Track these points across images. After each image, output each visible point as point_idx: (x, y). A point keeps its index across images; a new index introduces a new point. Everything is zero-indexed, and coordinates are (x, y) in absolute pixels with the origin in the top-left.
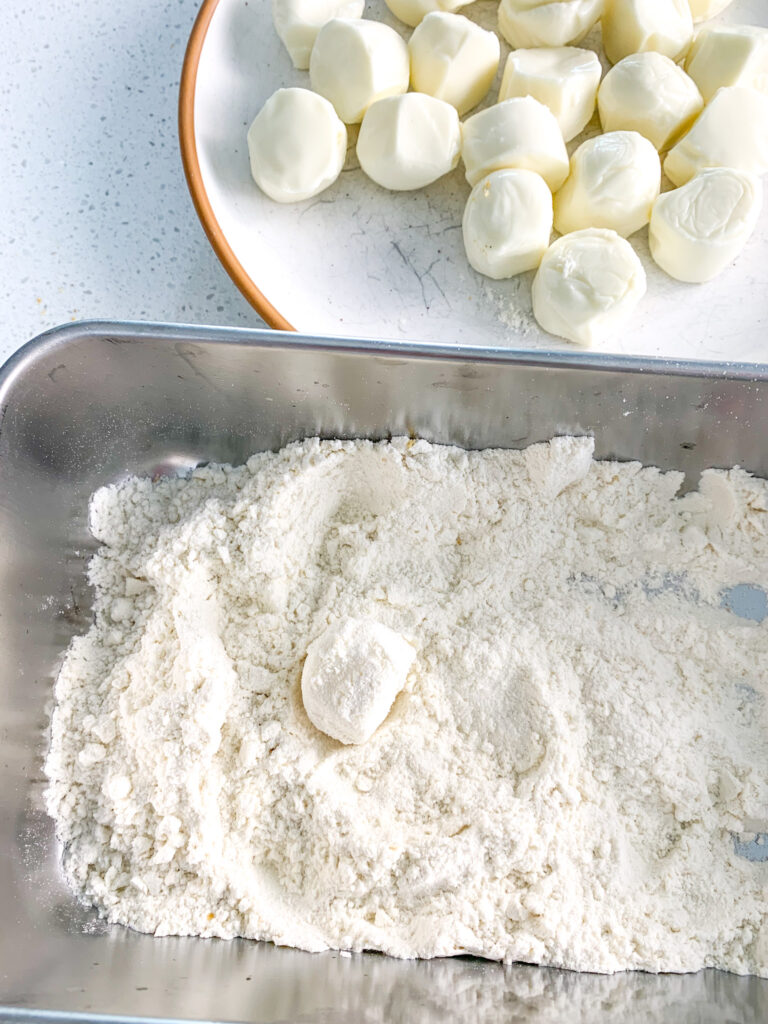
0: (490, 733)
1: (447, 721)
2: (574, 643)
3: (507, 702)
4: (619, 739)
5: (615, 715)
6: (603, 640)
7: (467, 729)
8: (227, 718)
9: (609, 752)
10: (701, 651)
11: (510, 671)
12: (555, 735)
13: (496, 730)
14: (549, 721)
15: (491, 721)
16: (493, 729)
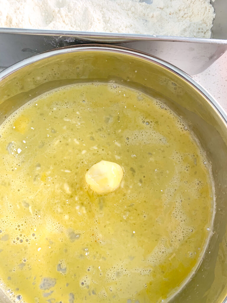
0: (79, 26)
1: (68, 24)
2: (101, 7)
3: (83, 17)
4: (111, 24)
5: (110, 19)
6: (108, 5)
7: (73, 25)
8: (8, 14)
9: (108, 27)
10: (133, 9)
11: (83, 9)
12: (94, 22)
13: (80, 24)
14: (93, 18)
15: (79, 23)
16: (79, 24)
